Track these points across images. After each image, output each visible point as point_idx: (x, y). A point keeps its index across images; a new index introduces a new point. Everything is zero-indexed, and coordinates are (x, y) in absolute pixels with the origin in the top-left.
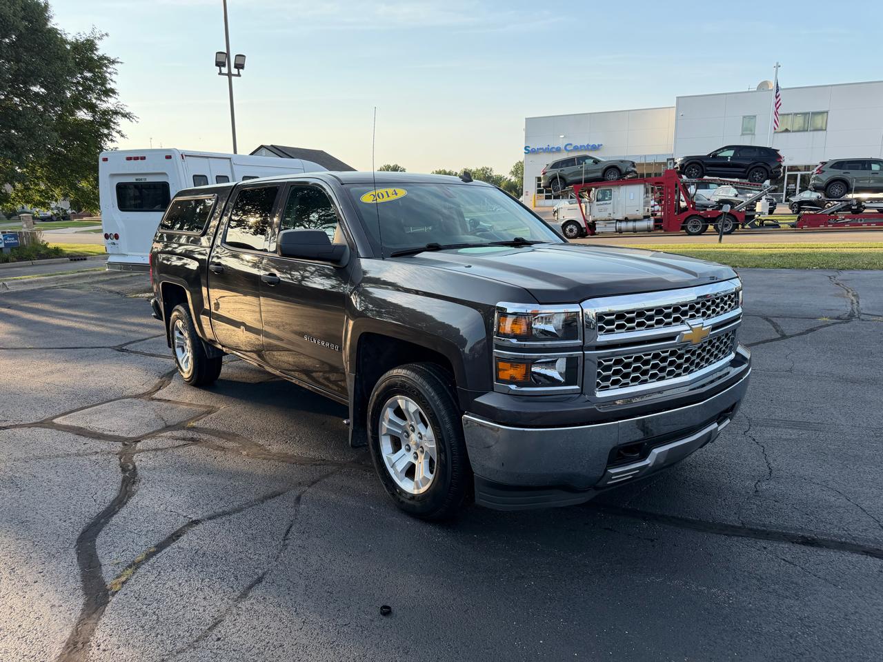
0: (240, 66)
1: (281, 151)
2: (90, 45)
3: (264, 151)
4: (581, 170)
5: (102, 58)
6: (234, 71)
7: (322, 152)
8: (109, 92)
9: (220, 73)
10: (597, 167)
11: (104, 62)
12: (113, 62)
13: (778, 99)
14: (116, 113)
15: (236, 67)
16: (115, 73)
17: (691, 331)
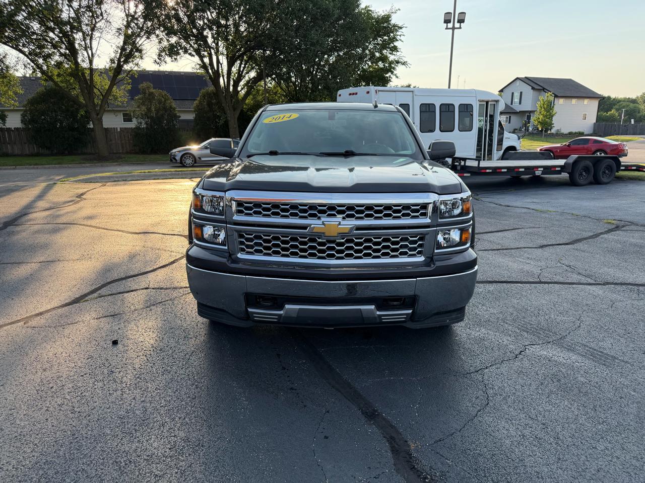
0: (461, 21)
1: (532, 81)
2: (387, 19)
3: (518, 82)
5: (394, 26)
6: (457, 25)
7: (571, 80)
8: (395, 49)
9: (447, 28)
11: (397, 28)
12: (401, 28)
14: (398, 62)
15: (458, 22)
16: (403, 35)
17: (323, 226)
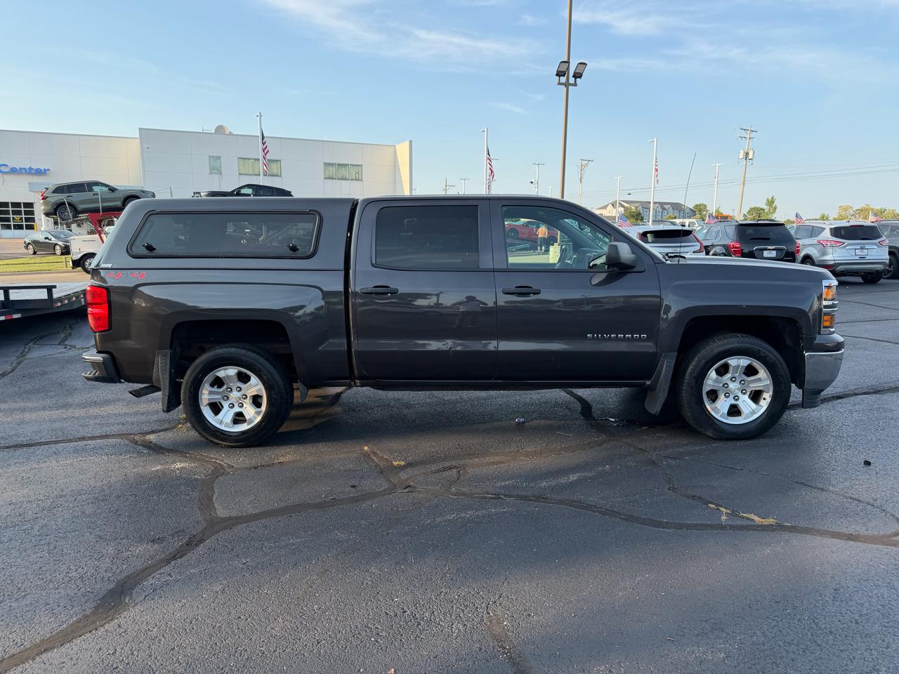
4: (96, 197)
10: (112, 195)
13: (265, 146)
